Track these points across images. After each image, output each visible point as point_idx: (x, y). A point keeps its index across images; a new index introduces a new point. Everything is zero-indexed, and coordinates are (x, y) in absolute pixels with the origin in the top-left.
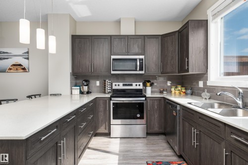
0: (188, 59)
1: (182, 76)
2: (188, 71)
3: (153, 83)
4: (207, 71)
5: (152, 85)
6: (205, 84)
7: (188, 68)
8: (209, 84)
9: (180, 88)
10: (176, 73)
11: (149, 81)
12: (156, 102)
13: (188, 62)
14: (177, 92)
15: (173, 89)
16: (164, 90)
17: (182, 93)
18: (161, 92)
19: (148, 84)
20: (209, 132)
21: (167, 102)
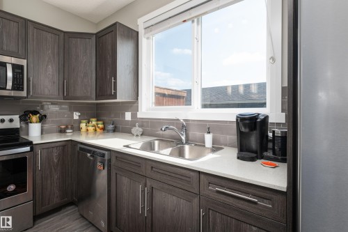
0: (115, 79)
1: (97, 104)
2: (115, 97)
3: (45, 116)
4: (137, 99)
5: (42, 119)
6: (134, 116)
7: (115, 93)
8: (140, 115)
9: (94, 123)
10: (92, 99)
11: (35, 113)
12: (55, 150)
13: (115, 83)
14: (91, 129)
15: (83, 125)
16: (67, 128)
17: (98, 130)
18: (62, 131)
19: (34, 118)
20: (171, 188)
21: (81, 149)
